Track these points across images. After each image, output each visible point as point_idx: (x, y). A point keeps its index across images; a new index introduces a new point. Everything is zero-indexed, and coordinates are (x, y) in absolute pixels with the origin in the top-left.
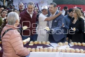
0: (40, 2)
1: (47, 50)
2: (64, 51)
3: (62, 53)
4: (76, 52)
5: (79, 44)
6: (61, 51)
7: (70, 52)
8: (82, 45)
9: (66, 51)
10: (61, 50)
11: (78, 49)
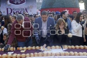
0: (29, 7)
1: (41, 55)
2: (58, 54)
3: (57, 57)
4: (70, 55)
5: (73, 47)
6: (56, 55)
7: (65, 55)
8: (76, 48)
9: (60, 55)
10: (56, 53)
11: (72, 52)
